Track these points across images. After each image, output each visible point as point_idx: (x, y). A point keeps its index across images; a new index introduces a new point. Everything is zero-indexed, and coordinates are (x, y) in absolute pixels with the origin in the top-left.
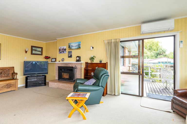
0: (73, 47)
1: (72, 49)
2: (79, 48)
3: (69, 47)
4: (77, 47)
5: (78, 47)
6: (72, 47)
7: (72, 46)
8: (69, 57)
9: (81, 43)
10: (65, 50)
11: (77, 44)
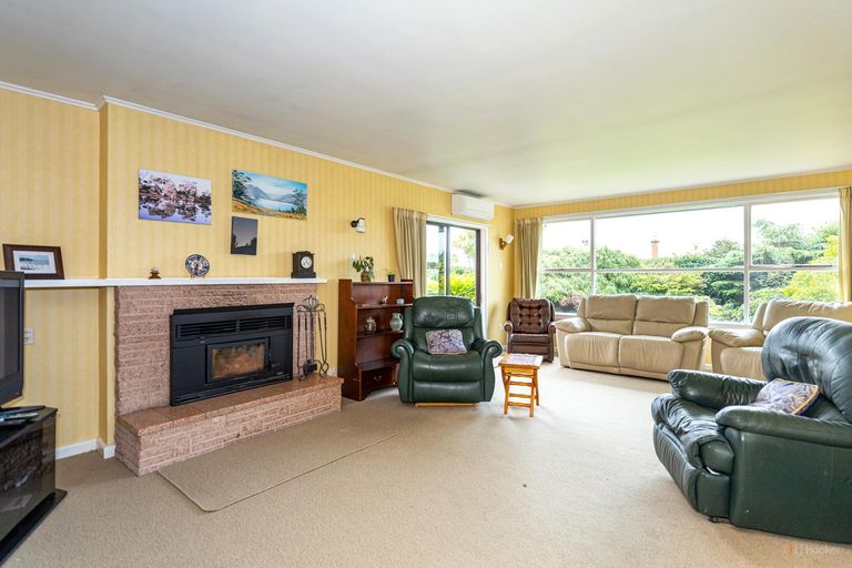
0: (266, 197)
1: (260, 211)
2: (299, 211)
3: (238, 192)
4: (289, 206)
5: (295, 208)
6: (257, 198)
7: (259, 194)
8: (235, 250)
9: (309, 193)
10: (205, 202)
11: (290, 191)
